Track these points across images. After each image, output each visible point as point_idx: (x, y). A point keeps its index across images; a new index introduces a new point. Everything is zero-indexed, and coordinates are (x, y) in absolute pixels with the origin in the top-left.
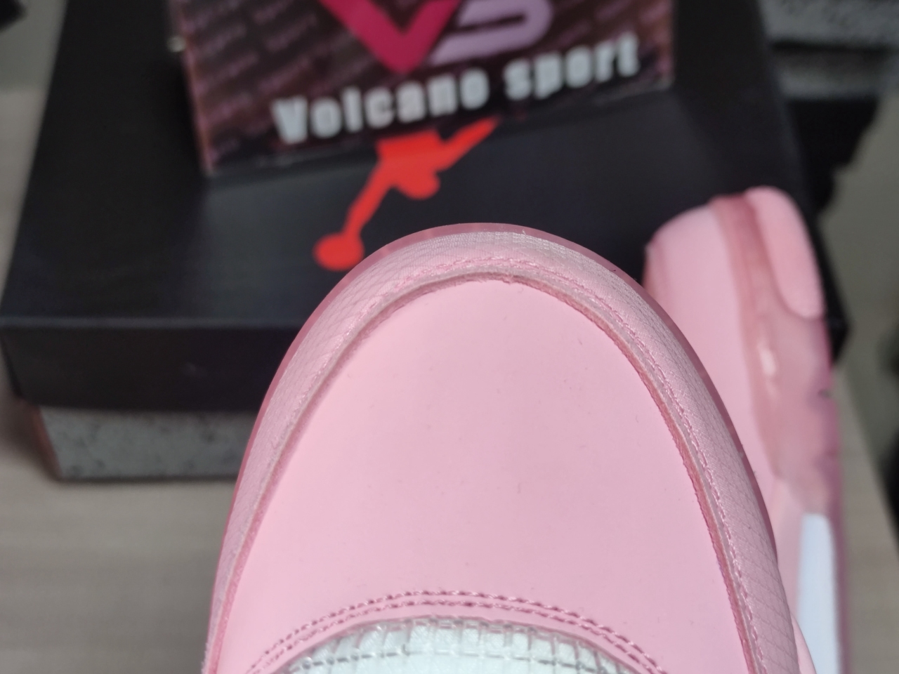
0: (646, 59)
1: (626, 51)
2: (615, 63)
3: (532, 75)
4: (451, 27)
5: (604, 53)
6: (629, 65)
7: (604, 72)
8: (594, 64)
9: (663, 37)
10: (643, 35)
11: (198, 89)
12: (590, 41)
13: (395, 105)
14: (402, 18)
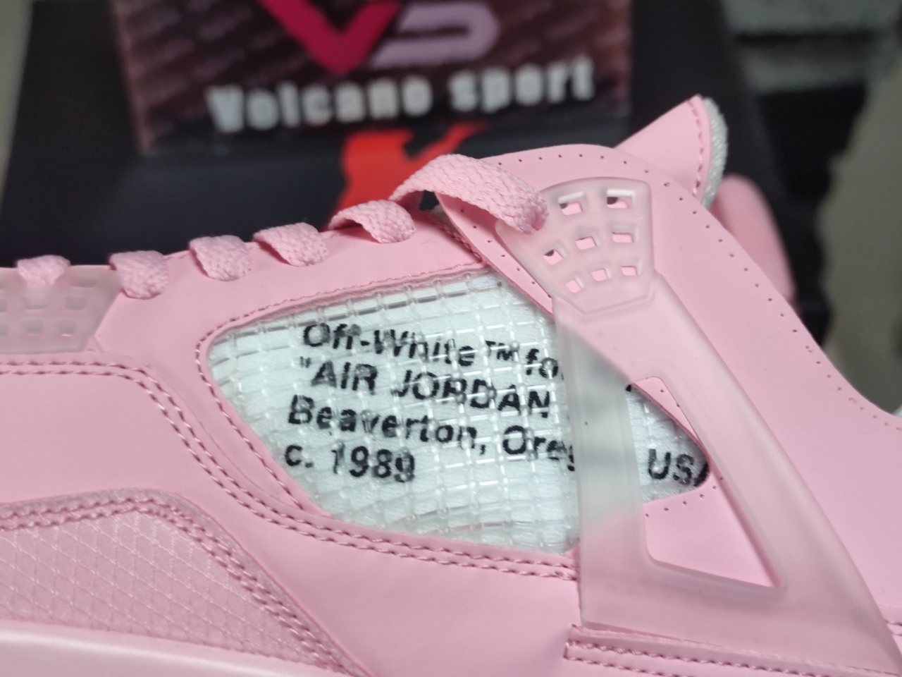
0: (602, 83)
1: (582, 75)
2: (569, 85)
3: (479, 89)
4: (390, 32)
5: (557, 75)
6: (583, 87)
7: (556, 92)
8: (546, 85)
9: (621, 64)
10: (599, 61)
11: (134, 70)
12: (542, 60)
13: (333, 104)
14: (339, 19)
